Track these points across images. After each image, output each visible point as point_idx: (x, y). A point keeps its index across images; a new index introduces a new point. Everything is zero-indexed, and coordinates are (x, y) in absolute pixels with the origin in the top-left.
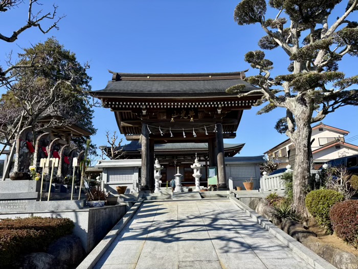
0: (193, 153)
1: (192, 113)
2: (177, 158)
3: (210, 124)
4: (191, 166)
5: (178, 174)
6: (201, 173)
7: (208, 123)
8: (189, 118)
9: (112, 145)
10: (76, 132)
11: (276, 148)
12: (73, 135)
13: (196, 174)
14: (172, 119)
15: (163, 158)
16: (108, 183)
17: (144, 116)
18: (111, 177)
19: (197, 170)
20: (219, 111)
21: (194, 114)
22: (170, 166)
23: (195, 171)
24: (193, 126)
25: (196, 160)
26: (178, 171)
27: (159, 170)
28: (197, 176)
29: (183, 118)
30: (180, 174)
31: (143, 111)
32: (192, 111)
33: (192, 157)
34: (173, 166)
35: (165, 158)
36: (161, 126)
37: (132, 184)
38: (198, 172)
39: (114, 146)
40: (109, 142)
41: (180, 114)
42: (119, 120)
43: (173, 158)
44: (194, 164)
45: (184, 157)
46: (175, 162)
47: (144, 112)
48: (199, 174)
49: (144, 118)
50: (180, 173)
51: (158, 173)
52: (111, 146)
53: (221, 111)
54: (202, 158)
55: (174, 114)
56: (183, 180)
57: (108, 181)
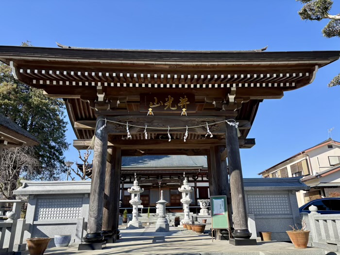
0: (181, 172)
1: (184, 101)
2: (161, 178)
3: (215, 119)
4: (179, 188)
5: (162, 201)
6: (191, 198)
7: (211, 119)
8: (180, 109)
9: (85, 161)
10: (12, 139)
11: (274, 167)
12: (8, 143)
13: (185, 199)
14: (150, 110)
15: (146, 178)
16: (35, 223)
17: (101, 104)
18: (42, 211)
19: (187, 194)
20: (232, 98)
21: (188, 103)
22: (154, 187)
23: (184, 195)
24: (186, 123)
25: (185, 181)
26: (162, 197)
27: (138, 194)
28: (186, 202)
29: (169, 109)
30: (164, 201)
31: (99, 96)
32: (184, 98)
33: (179, 177)
34: (157, 187)
35: (149, 178)
36: (130, 122)
37: (75, 224)
38: (188, 196)
39: (86, 163)
40: (80, 158)
41: (165, 102)
42: (73, 120)
43: (158, 178)
44: (183, 187)
45: (170, 178)
46: (160, 183)
47: (101, 97)
48: (189, 200)
49: (100, 107)
50: (164, 199)
51: (137, 197)
52: (83, 163)
53: (235, 98)
54: (191, 179)
55: (153, 102)
56: (169, 205)
57: (35, 219)
